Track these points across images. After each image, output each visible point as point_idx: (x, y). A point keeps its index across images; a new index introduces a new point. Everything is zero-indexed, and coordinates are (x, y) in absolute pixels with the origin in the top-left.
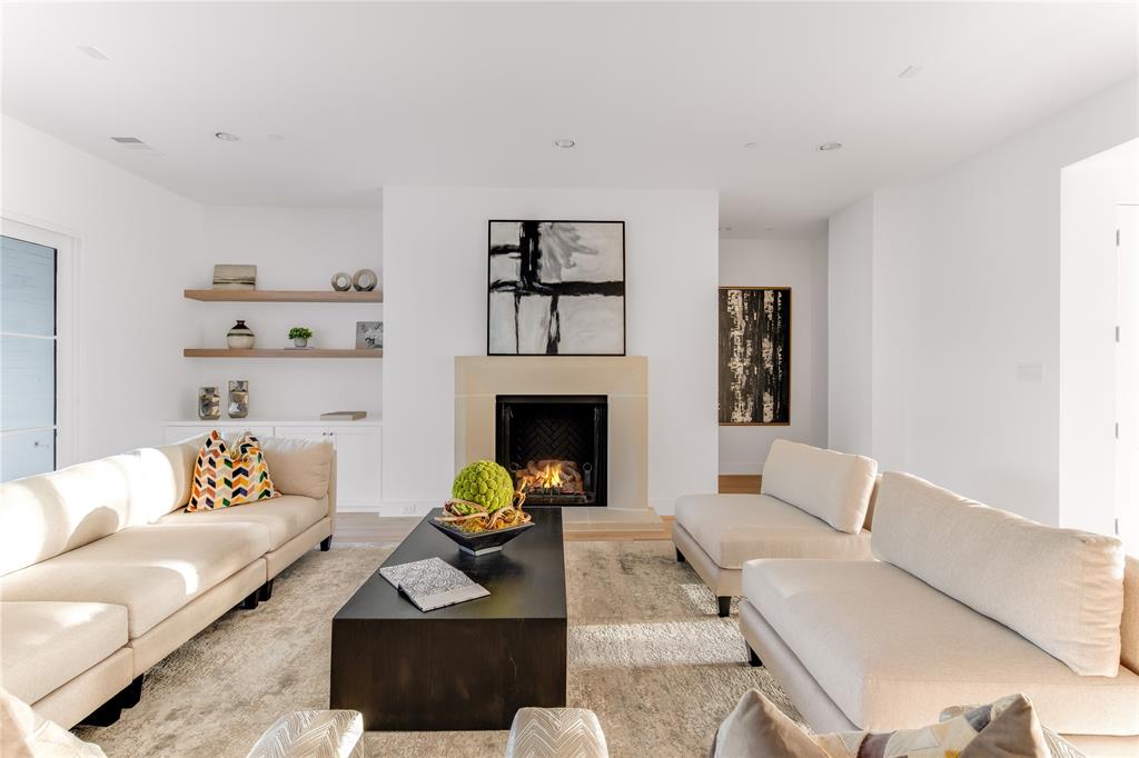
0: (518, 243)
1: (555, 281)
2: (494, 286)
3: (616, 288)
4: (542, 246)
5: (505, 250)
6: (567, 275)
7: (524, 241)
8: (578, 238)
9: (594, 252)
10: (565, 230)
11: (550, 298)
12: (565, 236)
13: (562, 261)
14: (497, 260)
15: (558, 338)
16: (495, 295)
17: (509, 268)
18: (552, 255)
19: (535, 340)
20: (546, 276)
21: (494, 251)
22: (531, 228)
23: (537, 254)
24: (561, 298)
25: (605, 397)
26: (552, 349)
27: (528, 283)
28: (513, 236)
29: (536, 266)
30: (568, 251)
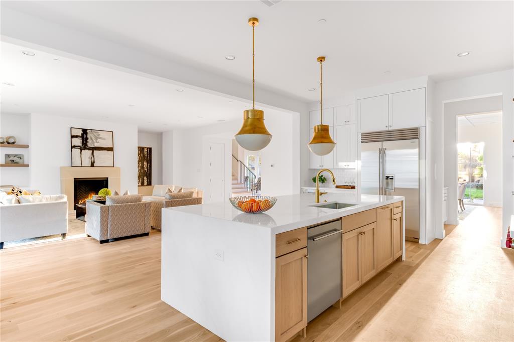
0: (81, 135)
1: (93, 146)
2: (73, 147)
3: (111, 149)
4: (88, 136)
5: (77, 137)
6: (96, 145)
7: (83, 135)
8: (99, 135)
9: (104, 139)
10: (96, 132)
11: (91, 151)
12: (95, 134)
13: (95, 141)
14: (74, 139)
15: (94, 162)
16: (73, 149)
17: (78, 142)
18: (92, 139)
19: (87, 162)
20: (90, 145)
21: (72, 137)
22: (85, 131)
23: (87, 139)
24: (95, 151)
25: (107, 178)
26: (92, 165)
27: (84, 146)
28: (79, 133)
29: (87, 142)
30: (97, 138)
